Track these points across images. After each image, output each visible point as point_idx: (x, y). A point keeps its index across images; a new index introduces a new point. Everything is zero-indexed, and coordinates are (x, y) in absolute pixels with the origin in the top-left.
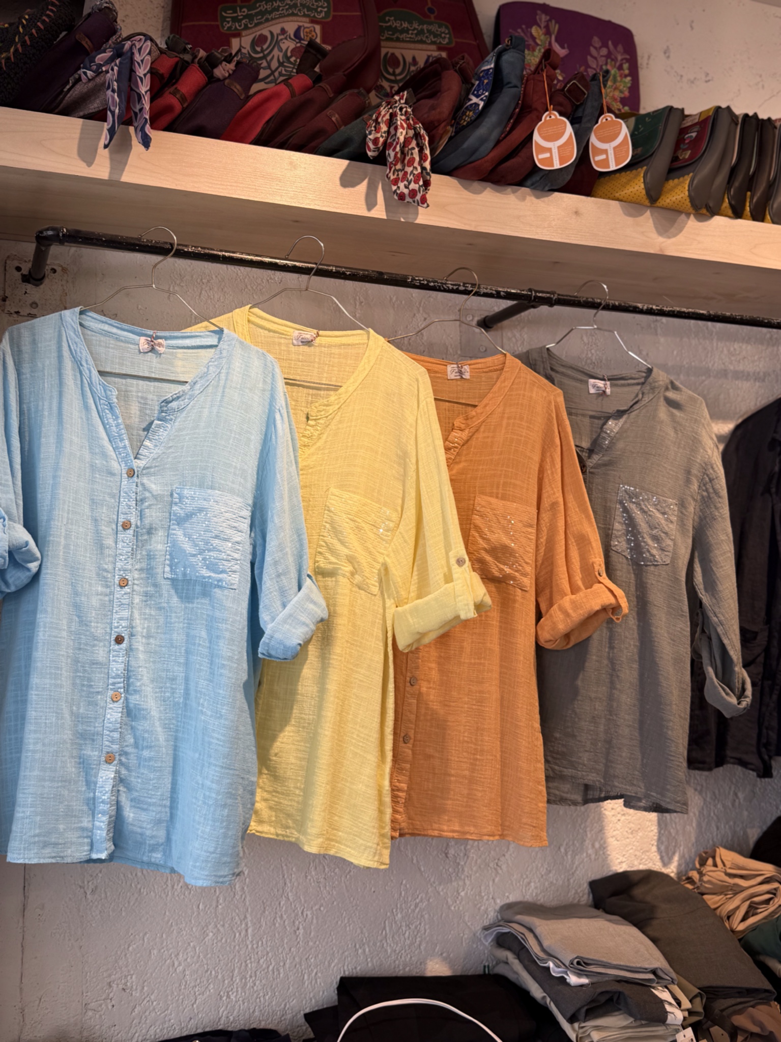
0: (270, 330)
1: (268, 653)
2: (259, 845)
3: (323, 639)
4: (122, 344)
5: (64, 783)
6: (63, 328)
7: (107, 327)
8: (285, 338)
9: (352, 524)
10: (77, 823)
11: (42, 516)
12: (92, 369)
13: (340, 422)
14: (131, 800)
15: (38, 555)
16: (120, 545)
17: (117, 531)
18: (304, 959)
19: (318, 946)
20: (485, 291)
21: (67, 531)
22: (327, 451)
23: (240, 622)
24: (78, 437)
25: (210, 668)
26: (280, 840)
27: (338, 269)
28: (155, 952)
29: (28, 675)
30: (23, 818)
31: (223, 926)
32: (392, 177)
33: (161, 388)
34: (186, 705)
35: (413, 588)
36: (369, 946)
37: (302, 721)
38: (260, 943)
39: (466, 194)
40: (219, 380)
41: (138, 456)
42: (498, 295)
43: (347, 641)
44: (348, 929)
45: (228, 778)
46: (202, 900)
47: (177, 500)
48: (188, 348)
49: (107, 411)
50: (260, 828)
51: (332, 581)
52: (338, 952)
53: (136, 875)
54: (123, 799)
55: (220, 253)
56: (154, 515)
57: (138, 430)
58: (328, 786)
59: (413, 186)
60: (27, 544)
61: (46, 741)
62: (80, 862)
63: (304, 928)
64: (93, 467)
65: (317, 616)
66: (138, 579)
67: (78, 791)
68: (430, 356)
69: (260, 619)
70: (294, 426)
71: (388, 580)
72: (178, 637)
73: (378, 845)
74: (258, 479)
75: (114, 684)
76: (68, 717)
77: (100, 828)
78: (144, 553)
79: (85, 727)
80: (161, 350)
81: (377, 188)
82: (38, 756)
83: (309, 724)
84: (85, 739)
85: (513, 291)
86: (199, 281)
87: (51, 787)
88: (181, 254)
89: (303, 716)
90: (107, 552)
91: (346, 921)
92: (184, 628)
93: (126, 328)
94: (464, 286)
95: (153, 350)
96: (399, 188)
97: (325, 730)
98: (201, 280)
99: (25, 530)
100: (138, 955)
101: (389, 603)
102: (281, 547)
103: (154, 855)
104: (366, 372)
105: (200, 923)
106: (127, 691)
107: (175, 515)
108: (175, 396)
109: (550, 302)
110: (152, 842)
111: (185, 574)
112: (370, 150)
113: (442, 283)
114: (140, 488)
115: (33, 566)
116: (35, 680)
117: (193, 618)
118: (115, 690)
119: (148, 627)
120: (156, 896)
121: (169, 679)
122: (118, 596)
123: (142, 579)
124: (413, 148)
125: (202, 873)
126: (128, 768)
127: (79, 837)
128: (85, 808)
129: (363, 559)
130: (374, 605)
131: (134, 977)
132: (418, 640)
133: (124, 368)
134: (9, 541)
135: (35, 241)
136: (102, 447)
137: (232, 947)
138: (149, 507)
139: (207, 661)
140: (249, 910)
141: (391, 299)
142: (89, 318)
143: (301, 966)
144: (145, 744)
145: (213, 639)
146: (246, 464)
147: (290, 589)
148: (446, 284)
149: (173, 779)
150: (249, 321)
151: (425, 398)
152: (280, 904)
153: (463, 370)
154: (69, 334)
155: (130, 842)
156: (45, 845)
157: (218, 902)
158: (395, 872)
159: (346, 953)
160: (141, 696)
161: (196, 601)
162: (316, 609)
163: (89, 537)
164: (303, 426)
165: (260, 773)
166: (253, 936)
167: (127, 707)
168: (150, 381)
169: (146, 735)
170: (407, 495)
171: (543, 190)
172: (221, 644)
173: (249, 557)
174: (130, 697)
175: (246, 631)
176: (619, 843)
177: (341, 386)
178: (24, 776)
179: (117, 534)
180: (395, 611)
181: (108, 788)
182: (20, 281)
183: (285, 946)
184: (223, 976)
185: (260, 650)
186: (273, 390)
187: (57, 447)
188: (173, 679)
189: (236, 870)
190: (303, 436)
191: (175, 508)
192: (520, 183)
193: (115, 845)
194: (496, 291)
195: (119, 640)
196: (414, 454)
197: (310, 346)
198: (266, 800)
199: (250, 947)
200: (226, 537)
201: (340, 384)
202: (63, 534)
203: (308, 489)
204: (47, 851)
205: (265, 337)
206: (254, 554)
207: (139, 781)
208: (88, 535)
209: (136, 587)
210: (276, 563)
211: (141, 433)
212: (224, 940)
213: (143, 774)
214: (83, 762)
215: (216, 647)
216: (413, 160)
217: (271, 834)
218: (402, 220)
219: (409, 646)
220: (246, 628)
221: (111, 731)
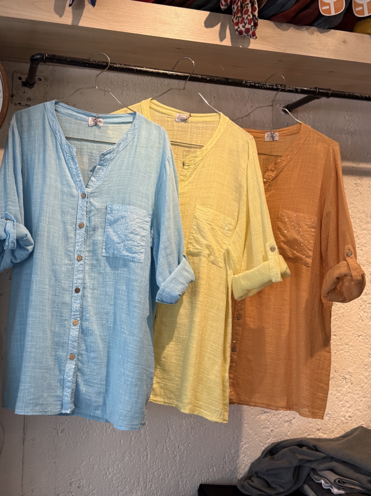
0: (162, 113)
1: (161, 300)
2: (154, 408)
3: (192, 292)
4: (79, 121)
5: (47, 370)
6: (46, 112)
7: (70, 112)
8: (171, 118)
9: (209, 226)
10: (54, 393)
11: (35, 220)
12: (62, 136)
13: (203, 167)
14: (84, 381)
15: (33, 242)
16: (78, 237)
17: (76, 229)
18: (179, 473)
19: (187, 466)
20: (289, 89)
21: (48, 228)
22: (195, 184)
23: (144, 281)
24: (54, 175)
25: (128, 307)
26: (166, 406)
27: (203, 76)
28: (96, 466)
29: (27, 309)
30: (24, 389)
31: (134, 453)
32: (235, 21)
33: (101, 147)
34: (114, 328)
35: (244, 264)
36: (216, 467)
37: (179, 339)
38: (155, 463)
39: (278, 31)
40: (133, 142)
41: (88, 186)
42: (296, 91)
43: (205, 294)
44: (204, 457)
45: (138, 370)
46: (122, 438)
47: (110, 212)
48: (116, 123)
49: (71, 160)
50: (155, 399)
51: (197, 259)
52: (198, 470)
53: (86, 423)
54: (80, 380)
55: (134, 68)
56: (96, 220)
57: (88, 171)
58: (195, 376)
59: (247, 26)
60: (26, 235)
61: (37, 346)
62: (56, 415)
63: (179, 456)
64: (62, 192)
65: (189, 279)
66: (88, 256)
67: (55, 375)
68: (255, 129)
69: (157, 280)
70: (176, 169)
71: (229, 259)
72: (110, 290)
73: (222, 409)
74: (155, 200)
75: (74, 315)
76: (49, 334)
77: (67, 396)
78: (91, 242)
79: (58, 339)
80: (101, 125)
81: (226, 28)
82: (33, 355)
83: (183, 340)
84: (59, 346)
85: (305, 89)
86: (121, 85)
87: (40, 372)
88: (113, 69)
89: (180, 336)
90: (70, 240)
91: (203, 453)
92: (113, 284)
93: (81, 112)
94: (276, 86)
95: (96, 125)
96: (239, 27)
97: (193, 344)
98: (123, 84)
99: (25, 228)
100: (87, 468)
101: (230, 272)
102: (169, 240)
103: (97, 412)
104: (218, 138)
105: (121, 451)
106: (81, 319)
107: (108, 220)
108: (108, 151)
109: (327, 95)
110: (95, 405)
111: (114, 254)
112: (222, 5)
113: (263, 84)
114: (89, 204)
115: (30, 248)
116: (31, 312)
117: (119, 279)
118: (75, 319)
119: (93, 283)
120: (97, 435)
121: (105, 313)
122: (77, 266)
123: (90, 256)
124: (248, 4)
125: (123, 423)
126: (82, 363)
127: (54, 401)
128: (58, 384)
129: (215, 246)
130: (221, 273)
131: (84, 480)
132: (246, 294)
133: (80, 135)
134: (17, 234)
135: (30, 62)
136: (67, 180)
137: (139, 465)
138: (94, 215)
139: (126, 303)
140: (149, 444)
141: (232, 95)
142: (60, 106)
143: (177, 477)
144: (92, 349)
145: (129, 291)
146: (148, 191)
147: (174, 263)
148: (265, 85)
149: (107, 370)
150: (150, 107)
151: (253, 154)
152: (166, 441)
153: (274, 135)
154: (49, 116)
155: (83, 404)
156: (36, 405)
157: (131, 439)
158: (231, 426)
159: (203, 471)
160: (89, 323)
161: (120, 269)
162: (188, 275)
163: (60, 232)
164: (181, 169)
165: (156, 368)
166: (151, 459)
167: (82, 328)
168: (95, 143)
169: (92, 345)
170: (241, 210)
171: (324, 28)
172: (134, 294)
173: (150, 245)
174: (83, 323)
175: (148, 286)
176: (361, 413)
177: (203, 146)
178: (25, 366)
179: (76, 230)
180: (233, 277)
181: (71, 373)
182: (21, 85)
183: (169, 465)
184: (134, 481)
185: (157, 298)
186: (164, 148)
187: (42, 181)
188: (107, 314)
189: (142, 422)
190: (181, 175)
191: (108, 216)
192: (311, 24)
193: (75, 405)
194: (295, 89)
195: (77, 291)
196: (246, 186)
197: (185, 122)
198: (158, 383)
199: (149, 465)
200: (137, 233)
201: (202, 145)
202: (46, 230)
203: (184, 206)
204: (37, 408)
205: (159, 117)
206: (153, 243)
207: (89, 370)
208: (60, 231)
209: (86, 261)
210: (166, 248)
211: (89, 172)
212: (134, 461)
213: (91, 366)
214: (58, 359)
215: (131, 296)
216: (248, 10)
217: (161, 402)
218: (241, 47)
219: (241, 297)
220: (148, 285)
221: (74, 342)
